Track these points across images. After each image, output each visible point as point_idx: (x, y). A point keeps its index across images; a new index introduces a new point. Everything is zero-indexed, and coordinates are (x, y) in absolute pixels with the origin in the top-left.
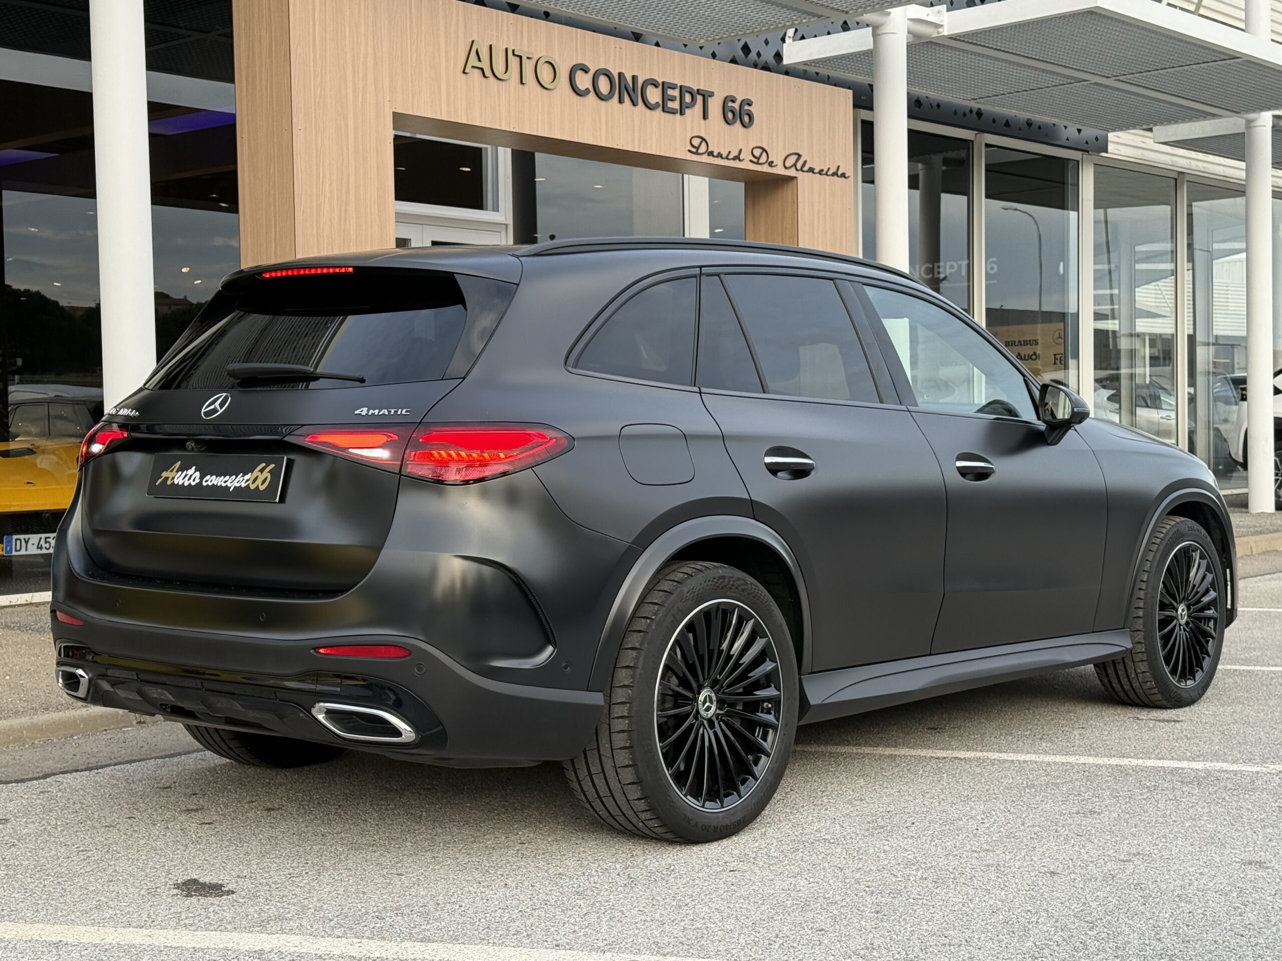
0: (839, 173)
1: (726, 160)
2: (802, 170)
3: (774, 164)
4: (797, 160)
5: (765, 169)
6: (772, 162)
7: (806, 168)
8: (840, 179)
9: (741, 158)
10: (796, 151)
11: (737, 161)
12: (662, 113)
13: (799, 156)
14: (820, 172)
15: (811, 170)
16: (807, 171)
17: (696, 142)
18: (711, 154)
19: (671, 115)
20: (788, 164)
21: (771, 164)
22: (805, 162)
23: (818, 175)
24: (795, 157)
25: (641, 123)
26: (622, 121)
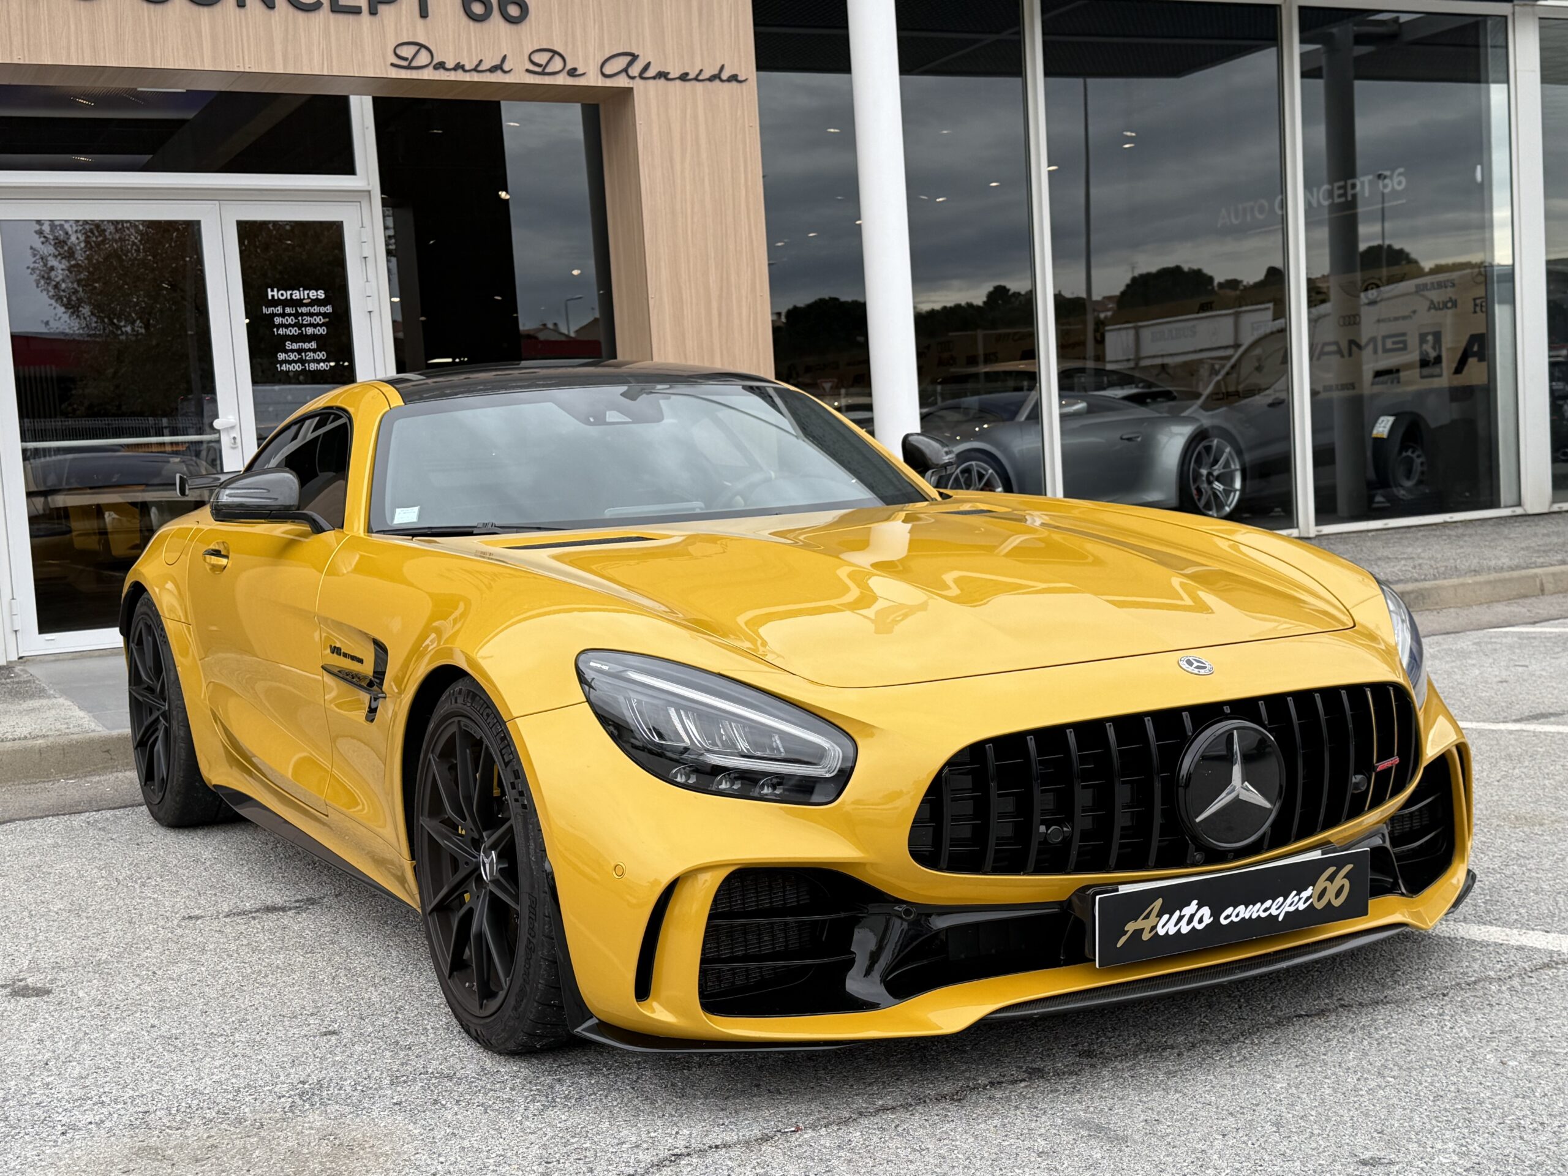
0: (724, 76)
1: (475, 74)
2: (641, 77)
3: (578, 73)
4: (630, 64)
5: (562, 80)
6: (575, 69)
7: (651, 72)
8: (726, 84)
9: (506, 67)
10: (629, 51)
11: (499, 72)
12: (332, 16)
13: (634, 57)
14: (684, 77)
15: (663, 75)
16: (654, 78)
17: (407, 52)
18: (441, 66)
19: (351, 18)
20: (608, 70)
21: (572, 73)
22: (649, 64)
23: (678, 82)
24: (625, 60)
25: (287, 30)
26: (244, 30)
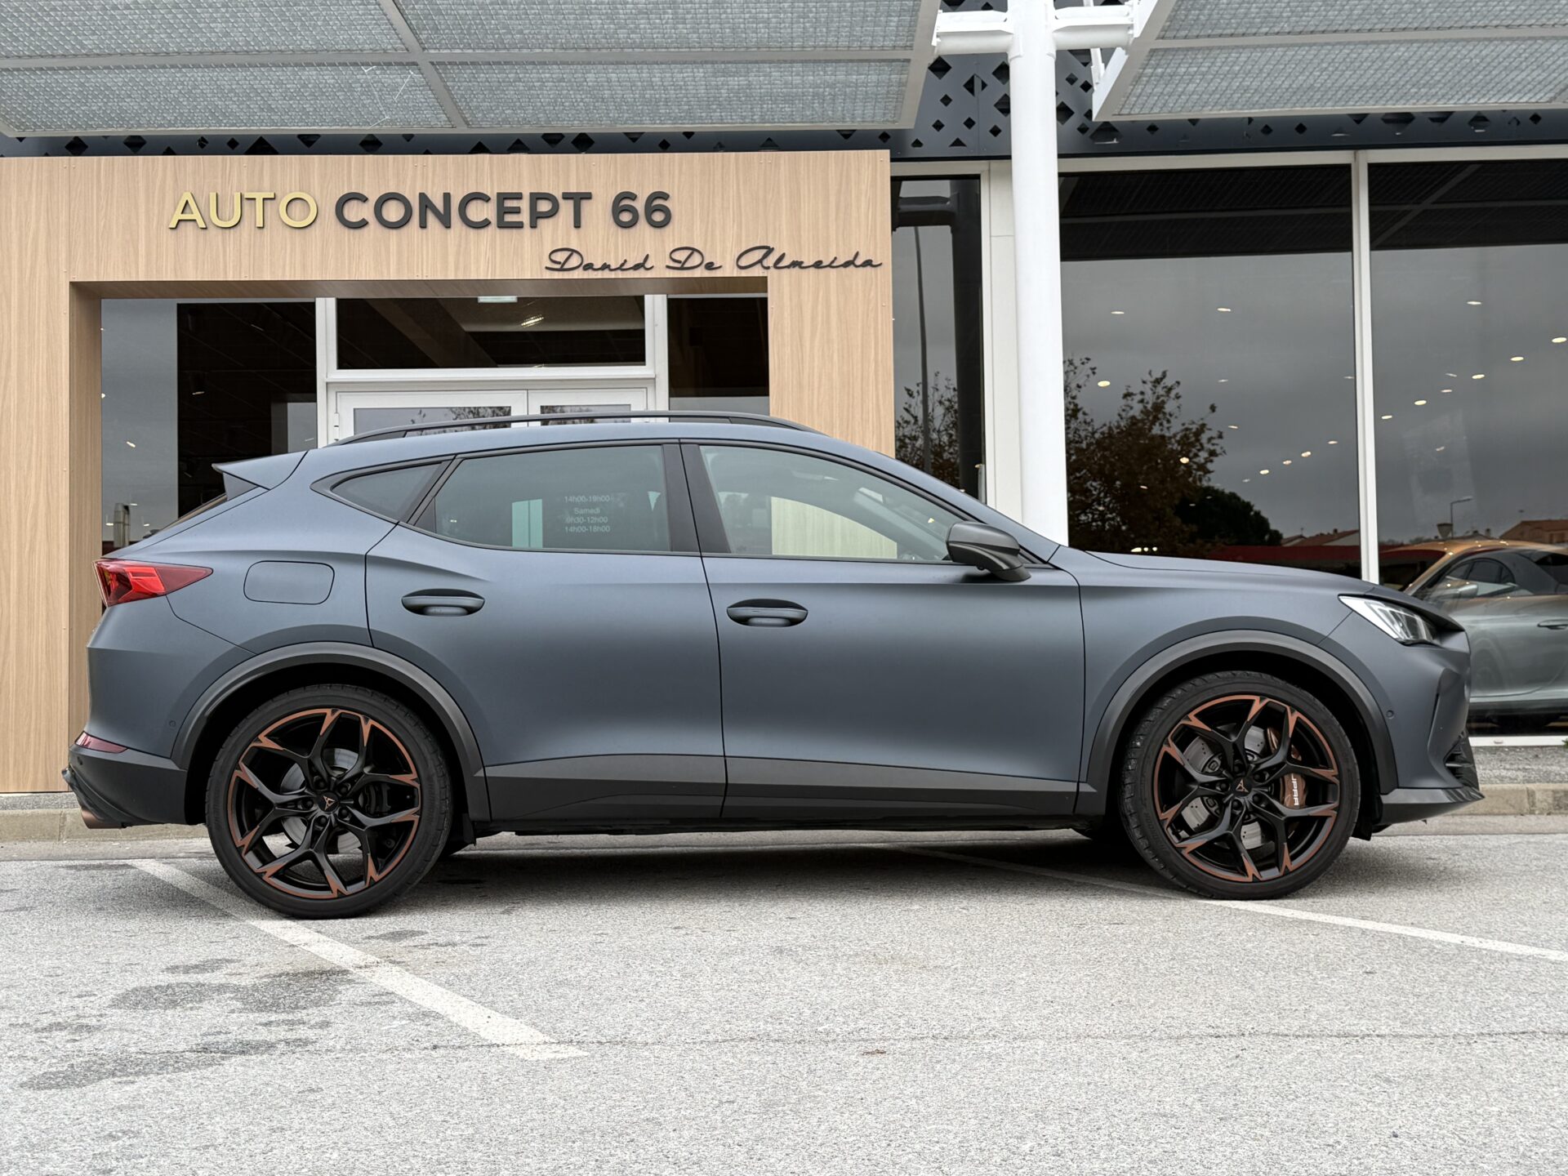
0: (859, 262)
1: (619, 272)
2: (776, 267)
3: (716, 266)
4: (765, 256)
5: (700, 273)
7: (785, 262)
8: (861, 268)
9: (648, 265)
10: (765, 245)
11: (642, 270)
12: (498, 231)
13: (770, 250)
14: (818, 265)
15: (796, 264)
16: (788, 267)
17: (560, 257)
18: (589, 267)
21: (710, 266)
22: (784, 255)
23: (812, 269)
24: (762, 253)
25: (460, 246)
26: (425, 248)
